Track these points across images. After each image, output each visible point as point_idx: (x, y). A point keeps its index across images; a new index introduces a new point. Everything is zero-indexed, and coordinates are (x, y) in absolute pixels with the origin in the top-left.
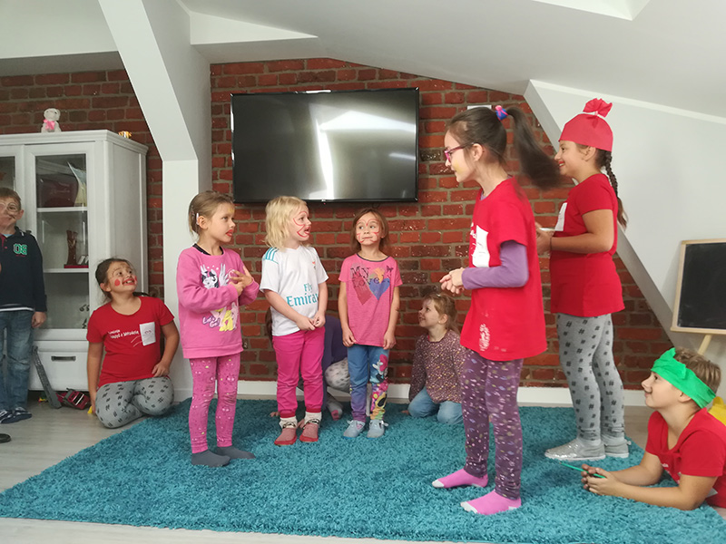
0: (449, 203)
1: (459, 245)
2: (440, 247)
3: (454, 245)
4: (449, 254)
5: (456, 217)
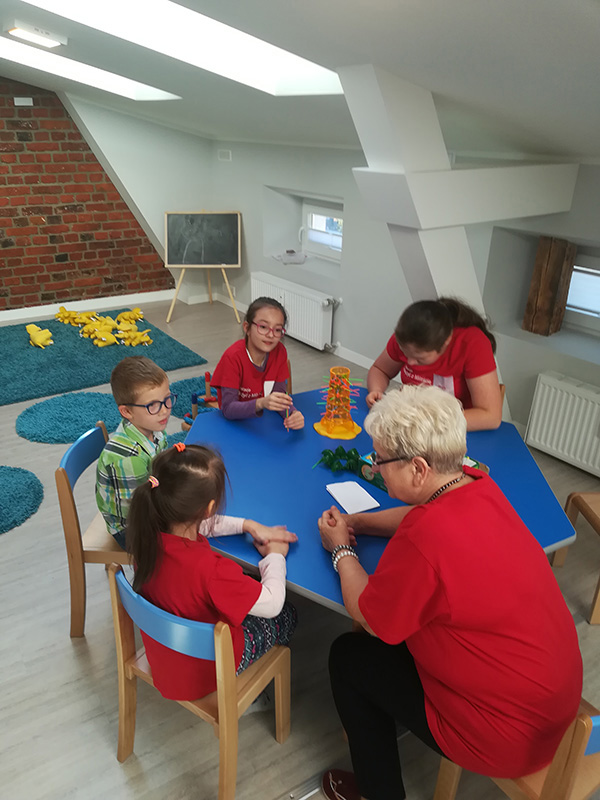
0: (12, 175)
1: (24, 207)
2: (10, 210)
3: (20, 207)
4: (18, 215)
5: (18, 185)
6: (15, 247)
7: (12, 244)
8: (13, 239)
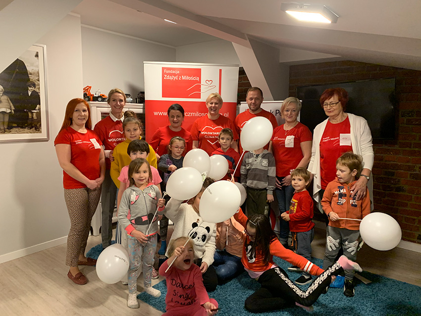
0: (417, 141)
3: (418, 165)
6: (406, 194)
7: (403, 190)
8: (406, 187)
